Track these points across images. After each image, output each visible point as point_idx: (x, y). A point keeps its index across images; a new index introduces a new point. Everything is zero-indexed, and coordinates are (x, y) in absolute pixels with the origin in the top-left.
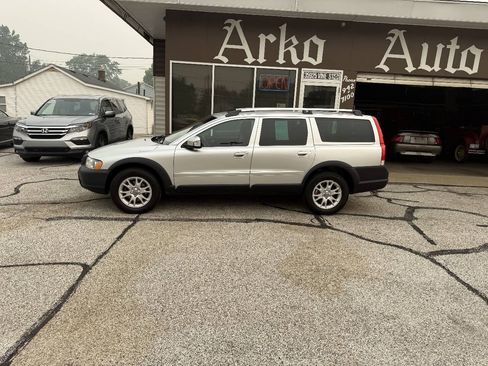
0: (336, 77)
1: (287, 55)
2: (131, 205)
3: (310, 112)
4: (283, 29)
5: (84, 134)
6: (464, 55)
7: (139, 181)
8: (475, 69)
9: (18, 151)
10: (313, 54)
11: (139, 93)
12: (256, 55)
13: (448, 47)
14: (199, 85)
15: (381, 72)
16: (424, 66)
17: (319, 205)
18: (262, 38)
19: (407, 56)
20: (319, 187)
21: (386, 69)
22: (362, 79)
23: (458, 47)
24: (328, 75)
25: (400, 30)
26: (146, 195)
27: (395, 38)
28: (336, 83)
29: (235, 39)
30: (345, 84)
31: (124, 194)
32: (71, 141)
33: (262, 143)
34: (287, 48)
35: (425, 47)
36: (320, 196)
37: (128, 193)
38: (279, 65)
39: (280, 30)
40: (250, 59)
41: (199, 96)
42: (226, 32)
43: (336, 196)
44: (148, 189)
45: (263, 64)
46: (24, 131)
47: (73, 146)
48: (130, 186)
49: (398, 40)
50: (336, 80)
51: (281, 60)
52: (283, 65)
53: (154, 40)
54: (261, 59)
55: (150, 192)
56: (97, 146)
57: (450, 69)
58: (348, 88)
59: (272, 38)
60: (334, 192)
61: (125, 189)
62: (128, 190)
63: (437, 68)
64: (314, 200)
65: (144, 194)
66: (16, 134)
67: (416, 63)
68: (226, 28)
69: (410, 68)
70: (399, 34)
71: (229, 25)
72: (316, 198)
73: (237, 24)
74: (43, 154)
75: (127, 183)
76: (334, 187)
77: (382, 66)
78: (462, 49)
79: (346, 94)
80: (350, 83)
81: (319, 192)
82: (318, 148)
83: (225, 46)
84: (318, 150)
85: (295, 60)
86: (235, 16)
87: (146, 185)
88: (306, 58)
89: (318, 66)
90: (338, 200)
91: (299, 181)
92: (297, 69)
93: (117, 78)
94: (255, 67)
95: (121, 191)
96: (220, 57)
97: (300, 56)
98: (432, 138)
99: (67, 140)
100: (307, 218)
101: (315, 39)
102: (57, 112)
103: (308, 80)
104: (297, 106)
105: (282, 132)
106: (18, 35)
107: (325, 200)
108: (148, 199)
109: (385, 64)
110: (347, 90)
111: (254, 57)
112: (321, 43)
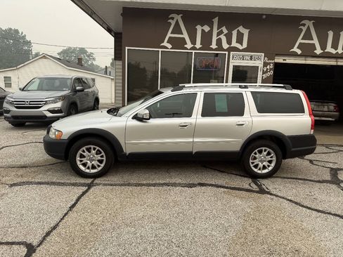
0: (259, 59)
1: (219, 42)
2: (88, 171)
3: (246, 87)
4: (216, 21)
5: (58, 105)
7: (94, 149)
9: (6, 118)
10: (240, 41)
11: (106, 74)
12: (194, 42)
14: (149, 68)
15: (295, 55)
16: (329, 49)
17: (256, 170)
18: (199, 28)
19: (315, 41)
20: (255, 154)
21: (299, 52)
22: (280, 60)
24: (251, 57)
25: (310, 20)
26: (101, 161)
27: (306, 27)
28: (259, 63)
29: (177, 30)
30: (265, 64)
31: (81, 161)
32: (48, 110)
33: (204, 115)
34: (218, 36)
35: (331, 34)
36: (256, 162)
37: (85, 160)
38: (212, 49)
39: (213, 22)
40: (189, 45)
41: (149, 75)
42: (170, 24)
43: (270, 162)
44: (102, 156)
45: (200, 49)
46: (11, 103)
47: (49, 115)
48: (86, 154)
49: (308, 28)
50: (258, 61)
51: (214, 46)
52: (216, 50)
53: (115, 33)
54: (198, 45)
55: (104, 159)
56: (69, 114)
58: (268, 67)
59: (207, 29)
60: (269, 158)
61: (82, 156)
62: (84, 157)
63: (340, 50)
64: (251, 165)
65: (99, 161)
66: (6, 106)
67: (323, 47)
69: (318, 51)
70: (310, 24)
71: (173, 18)
72: (253, 163)
73: (179, 18)
74: (27, 121)
75: (84, 151)
76: (269, 154)
77: (295, 49)
79: (267, 72)
80: (269, 64)
81: (255, 158)
82: (255, 119)
83: (169, 35)
84: (255, 120)
85: (225, 46)
86: (178, 12)
87: (101, 153)
88: (234, 44)
89: (244, 50)
90: (273, 165)
91: (237, 148)
92: (227, 53)
93: (92, 64)
94: (194, 52)
95: (78, 158)
96: (165, 43)
97: (229, 42)
98: (332, 106)
99: (44, 110)
100: (246, 183)
101: (241, 29)
102: (40, 88)
103: (235, 61)
104: (227, 82)
105: (221, 105)
106: (25, 35)
107: (261, 165)
108: (102, 165)
109: (298, 48)
110: (267, 69)
111: (192, 44)
112: (246, 32)
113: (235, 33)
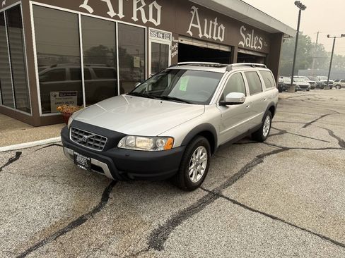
0: (168, 37)
1: (139, 13)
6: (219, 29)
8: (223, 39)
10: (155, 16)
13: (214, 23)
16: (205, 34)
19: (199, 26)
21: (192, 34)
24: (163, 35)
25: (196, 7)
28: (169, 42)
30: (173, 43)
34: (138, 8)
35: (206, 20)
38: (133, 22)
45: (122, 20)
49: (195, 14)
51: (135, 18)
52: (137, 23)
54: (121, 15)
55: (207, 159)
57: (214, 37)
58: (175, 46)
63: (210, 36)
67: (203, 32)
69: (200, 35)
70: (196, 10)
77: (189, 31)
78: (218, 26)
79: (174, 51)
80: (175, 43)
85: (145, 20)
88: (151, 19)
89: (158, 27)
92: (146, 28)
94: (117, 21)
95: (190, 169)
96: (85, 5)
97: (147, 16)
101: (155, 4)
103: (152, 38)
108: (204, 167)
111: (115, 11)
112: (159, 8)
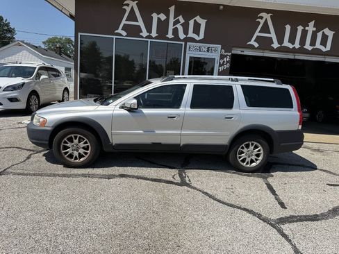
0: (216, 51)
1: (175, 31)
3: (237, 80)
6: (319, 35)
8: (328, 47)
10: (197, 31)
12: (149, 30)
13: (307, 28)
15: (252, 47)
16: (286, 43)
18: (155, 16)
19: (273, 35)
21: (256, 45)
22: (238, 51)
23: (315, 29)
24: (208, 48)
25: (268, 13)
27: (264, 20)
28: (216, 56)
30: (222, 57)
35: (288, 28)
36: (244, 156)
38: (168, 39)
39: (169, 11)
40: (144, 33)
42: (125, 10)
43: (258, 155)
45: (156, 38)
49: (266, 21)
50: (214, 53)
51: (170, 35)
52: (171, 39)
54: (154, 34)
57: (308, 46)
58: (225, 59)
59: (163, 17)
60: (256, 152)
63: (297, 45)
67: (281, 40)
68: (125, 7)
69: (276, 45)
70: (267, 17)
76: (256, 147)
77: (252, 42)
78: (318, 31)
79: (223, 64)
80: (226, 56)
81: (242, 153)
85: (182, 36)
88: (191, 34)
89: (200, 41)
90: (261, 158)
92: (183, 43)
94: (149, 40)
101: (198, 19)
103: (193, 52)
109: (255, 41)
110: (224, 62)
111: (148, 32)
112: (203, 22)
113: (191, 23)
